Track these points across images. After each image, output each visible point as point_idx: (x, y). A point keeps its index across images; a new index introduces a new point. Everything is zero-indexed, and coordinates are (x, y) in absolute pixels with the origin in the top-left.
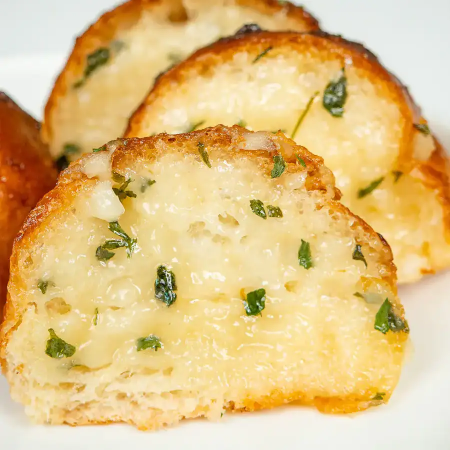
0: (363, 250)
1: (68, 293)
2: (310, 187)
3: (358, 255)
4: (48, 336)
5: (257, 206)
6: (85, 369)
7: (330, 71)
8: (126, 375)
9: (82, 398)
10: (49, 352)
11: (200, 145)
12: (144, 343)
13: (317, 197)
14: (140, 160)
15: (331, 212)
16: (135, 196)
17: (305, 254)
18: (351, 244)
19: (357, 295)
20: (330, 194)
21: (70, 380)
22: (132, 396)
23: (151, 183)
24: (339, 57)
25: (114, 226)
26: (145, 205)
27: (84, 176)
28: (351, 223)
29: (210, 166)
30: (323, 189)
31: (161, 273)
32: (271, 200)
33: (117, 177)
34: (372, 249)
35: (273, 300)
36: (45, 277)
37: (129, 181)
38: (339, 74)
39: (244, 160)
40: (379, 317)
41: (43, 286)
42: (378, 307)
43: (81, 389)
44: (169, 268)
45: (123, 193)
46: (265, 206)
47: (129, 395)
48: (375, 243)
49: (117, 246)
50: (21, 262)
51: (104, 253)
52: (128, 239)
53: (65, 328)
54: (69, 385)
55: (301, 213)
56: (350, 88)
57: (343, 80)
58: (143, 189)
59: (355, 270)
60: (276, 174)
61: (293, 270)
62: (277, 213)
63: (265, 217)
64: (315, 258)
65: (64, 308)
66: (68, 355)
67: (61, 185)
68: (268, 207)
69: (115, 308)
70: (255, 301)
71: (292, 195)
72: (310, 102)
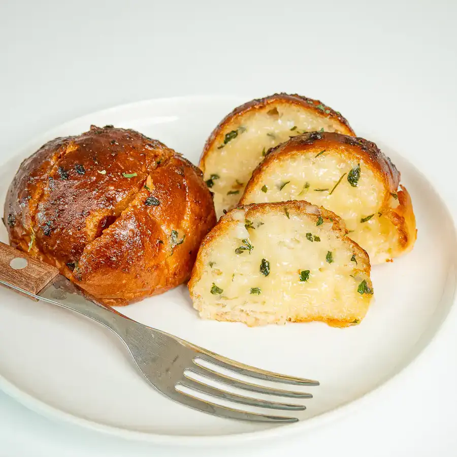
0: (356, 257)
2: (333, 229)
3: (353, 259)
4: (212, 286)
5: (309, 236)
6: (226, 298)
7: (353, 164)
8: (245, 303)
9: (225, 310)
10: (212, 292)
11: (286, 209)
12: (253, 291)
13: (337, 233)
14: (258, 214)
15: (343, 240)
16: (254, 229)
17: (329, 257)
18: (350, 254)
19: (351, 276)
21: (219, 303)
22: (246, 311)
23: (262, 224)
24: (357, 158)
25: (244, 241)
27: (233, 220)
28: (351, 246)
29: (289, 218)
30: (340, 230)
31: (264, 262)
32: (316, 234)
33: (247, 221)
34: (360, 257)
35: (313, 276)
36: (212, 261)
37: (253, 223)
38: (357, 167)
39: (305, 216)
41: (211, 265)
42: (360, 283)
43: (224, 306)
44: (267, 260)
45: (248, 226)
46: (312, 236)
47: (245, 311)
48: (362, 255)
49: (245, 249)
50: (203, 254)
51: (239, 251)
52: (250, 246)
53: (219, 282)
54: (218, 304)
55: (329, 239)
56: (361, 174)
57: (358, 171)
58: (258, 226)
59: (352, 266)
60: (319, 224)
61: (323, 263)
62: (317, 239)
63: (312, 241)
64: (334, 259)
65: (219, 273)
66: (220, 293)
67: (222, 223)
68: (314, 236)
69: (241, 274)
70: (305, 275)
71: (326, 232)
72: (341, 178)
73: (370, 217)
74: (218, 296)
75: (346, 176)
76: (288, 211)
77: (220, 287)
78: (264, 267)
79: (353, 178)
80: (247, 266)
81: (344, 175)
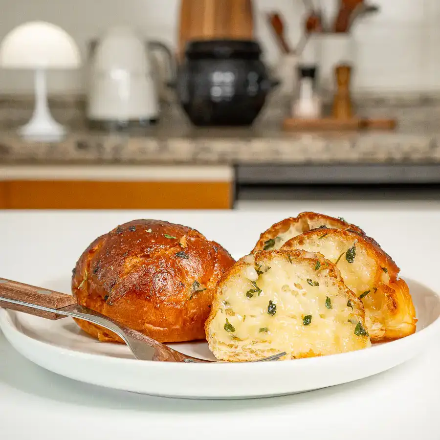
0: (352, 304)
1: (234, 307)
2: (331, 276)
3: (349, 305)
4: (225, 322)
5: (309, 281)
6: (239, 340)
8: (254, 343)
9: (236, 351)
10: (225, 329)
11: (289, 256)
12: (262, 330)
13: (334, 280)
14: (265, 259)
15: (339, 286)
16: (263, 273)
17: (328, 303)
18: (346, 300)
19: (349, 321)
20: (339, 279)
21: (233, 343)
23: (269, 268)
24: (353, 238)
25: (254, 283)
26: (265, 276)
27: (244, 263)
29: (292, 264)
30: (336, 277)
31: (271, 303)
32: (315, 279)
33: (256, 264)
34: (355, 303)
35: (314, 320)
36: (227, 299)
37: (261, 266)
38: (352, 246)
39: (305, 262)
40: (356, 329)
41: (225, 303)
42: (356, 325)
44: (274, 301)
45: (259, 272)
46: (313, 282)
48: (356, 300)
49: (255, 292)
51: (249, 294)
52: (259, 289)
53: (232, 320)
54: (232, 345)
55: (327, 286)
56: (357, 251)
57: (354, 248)
58: (266, 271)
59: (348, 311)
60: (317, 268)
61: (323, 309)
62: (317, 284)
63: (312, 285)
64: (333, 305)
65: (233, 314)
66: (232, 331)
69: (252, 316)
70: (307, 320)
71: (324, 277)
72: (340, 256)
73: (367, 293)
74: (230, 334)
75: (345, 255)
76: (291, 258)
77: (233, 325)
78: (272, 309)
79: (350, 256)
80: (256, 309)
81: (343, 254)
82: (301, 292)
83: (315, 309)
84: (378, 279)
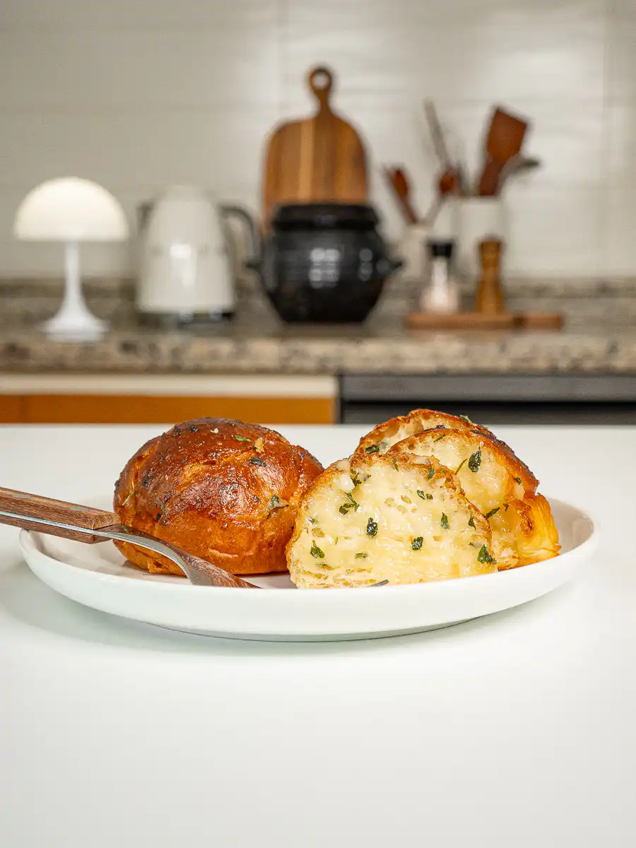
0: (475, 522)
1: (323, 526)
2: (448, 487)
3: (471, 523)
4: (311, 545)
5: (420, 493)
6: (328, 567)
7: (473, 450)
8: (349, 572)
10: (312, 553)
11: (394, 460)
12: (359, 555)
13: (451, 492)
14: (364, 465)
15: (458, 500)
16: (361, 483)
18: (468, 517)
19: (471, 544)
20: (458, 490)
21: (321, 573)
23: (369, 476)
24: (477, 440)
25: (349, 495)
26: (364, 487)
27: (337, 469)
28: (468, 506)
29: (398, 472)
30: (455, 489)
31: (371, 520)
32: (428, 491)
33: (352, 471)
34: (479, 521)
35: (427, 543)
36: (314, 516)
37: (358, 474)
38: (477, 450)
39: (415, 470)
40: (480, 555)
41: (312, 521)
42: (480, 550)
44: (375, 519)
45: (356, 482)
46: (425, 494)
49: (350, 506)
51: (343, 510)
52: (355, 503)
53: (320, 543)
54: (320, 575)
55: (443, 499)
56: (482, 458)
57: (479, 453)
58: (365, 480)
59: (469, 532)
60: (430, 477)
61: (438, 530)
62: (430, 497)
63: (424, 499)
64: (450, 523)
65: (322, 534)
66: (321, 557)
68: (427, 495)
69: (346, 538)
70: (418, 543)
71: (439, 489)
72: (462, 464)
73: (495, 511)
74: (319, 560)
75: (467, 463)
76: (397, 463)
77: (322, 549)
78: (372, 529)
79: (474, 464)
80: (353, 527)
81: (464, 462)
82: (409, 507)
83: (428, 529)
84: (511, 493)
